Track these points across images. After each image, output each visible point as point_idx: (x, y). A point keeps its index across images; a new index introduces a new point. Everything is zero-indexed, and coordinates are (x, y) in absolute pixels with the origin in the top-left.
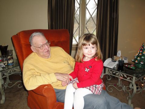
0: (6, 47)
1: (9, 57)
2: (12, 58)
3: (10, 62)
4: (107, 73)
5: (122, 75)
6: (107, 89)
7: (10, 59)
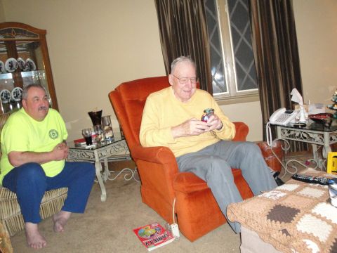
0: (100, 113)
1: (106, 128)
2: (111, 129)
3: (108, 135)
4: (280, 137)
5: (305, 135)
6: (286, 168)
7: (107, 131)
